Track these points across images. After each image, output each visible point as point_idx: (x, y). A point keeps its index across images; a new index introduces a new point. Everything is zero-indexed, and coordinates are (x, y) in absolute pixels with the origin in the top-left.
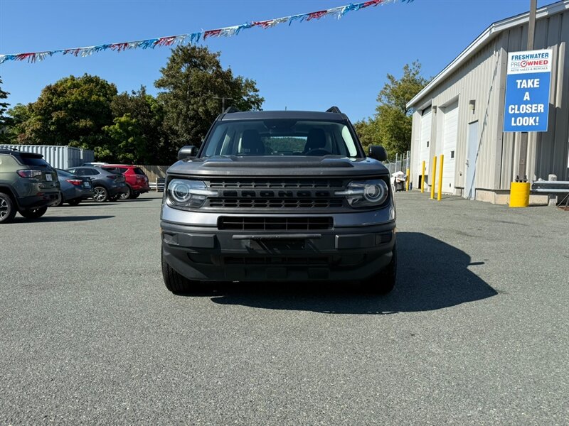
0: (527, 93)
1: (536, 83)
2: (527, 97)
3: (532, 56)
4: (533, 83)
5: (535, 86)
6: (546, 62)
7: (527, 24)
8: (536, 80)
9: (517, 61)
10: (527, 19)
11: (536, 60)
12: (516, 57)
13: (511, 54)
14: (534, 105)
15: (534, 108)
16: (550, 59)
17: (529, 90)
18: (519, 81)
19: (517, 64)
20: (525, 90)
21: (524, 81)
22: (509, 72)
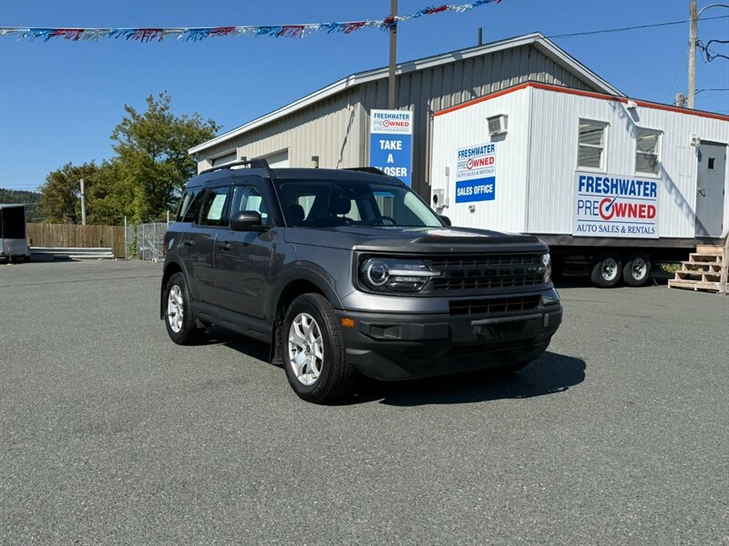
0: (390, 156)
1: (398, 145)
2: (390, 159)
3: (394, 116)
4: (396, 145)
5: (398, 148)
6: (407, 124)
7: (387, 79)
8: (399, 142)
9: (380, 120)
10: (387, 75)
11: (398, 121)
12: (379, 115)
13: (373, 112)
14: (398, 169)
15: (397, 172)
16: (410, 121)
17: (392, 151)
18: (382, 142)
19: (380, 123)
20: (389, 151)
21: (388, 142)
22: (372, 131)
